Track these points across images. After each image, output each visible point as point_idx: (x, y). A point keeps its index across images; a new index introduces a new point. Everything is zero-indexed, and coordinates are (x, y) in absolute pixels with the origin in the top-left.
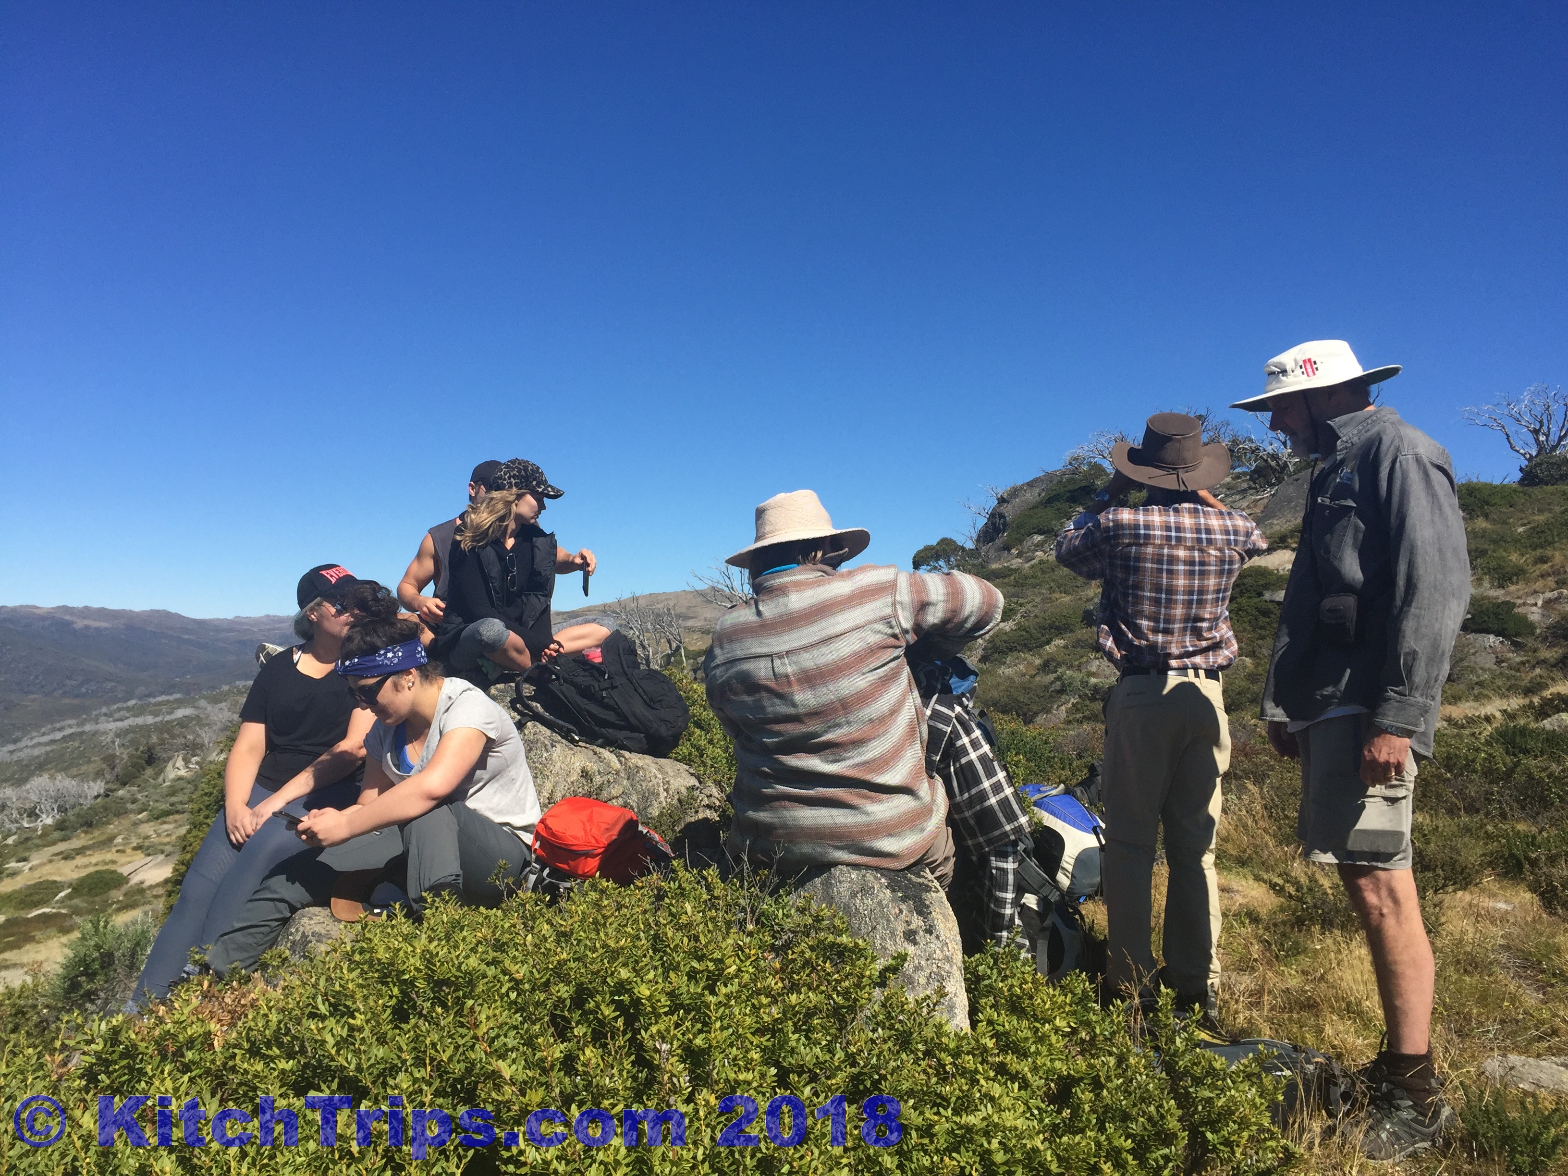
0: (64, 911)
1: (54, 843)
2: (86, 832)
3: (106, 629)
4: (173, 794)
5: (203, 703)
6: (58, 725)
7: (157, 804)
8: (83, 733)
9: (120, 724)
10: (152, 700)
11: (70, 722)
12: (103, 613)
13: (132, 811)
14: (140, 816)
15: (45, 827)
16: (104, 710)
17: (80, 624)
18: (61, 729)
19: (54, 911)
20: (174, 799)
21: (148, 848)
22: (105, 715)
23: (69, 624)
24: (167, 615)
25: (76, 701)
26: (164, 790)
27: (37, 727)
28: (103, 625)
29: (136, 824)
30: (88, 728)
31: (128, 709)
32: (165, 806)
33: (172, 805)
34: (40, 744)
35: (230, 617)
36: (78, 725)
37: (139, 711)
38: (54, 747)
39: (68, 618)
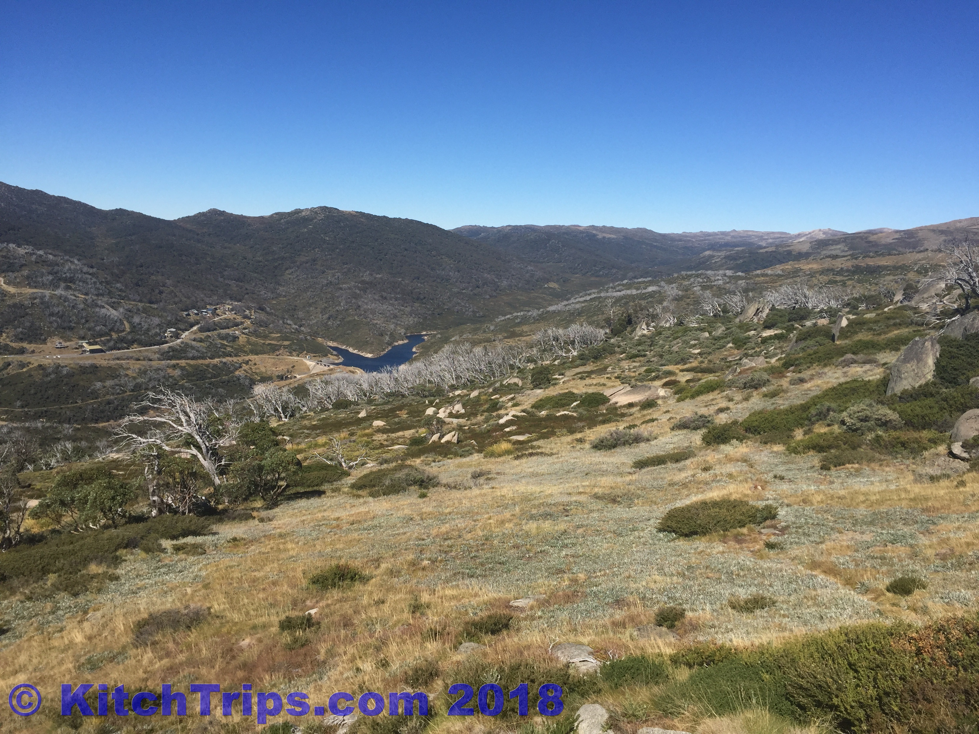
0: (575, 414)
1: (577, 367)
2: (593, 362)
3: (613, 239)
4: (639, 344)
5: (663, 284)
6: (588, 292)
7: (631, 350)
8: (600, 297)
9: (619, 294)
10: (636, 281)
11: (594, 291)
12: (612, 230)
13: (617, 353)
14: (621, 356)
15: (573, 357)
16: (611, 285)
17: (600, 236)
18: (590, 294)
19: (570, 413)
20: (640, 348)
21: (623, 378)
22: (612, 288)
23: (595, 235)
24: (645, 231)
25: (597, 279)
26: (635, 342)
27: (578, 292)
28: (613, 236)
29: (619, 360)
30: (602, 295)
31: (623, 285)
32: (635, 352)
33: (639, 351)
34: (579, 302)
35: (680, 232)
36: (598, 293)
37: (629, 287)
38: (586, 304)
39: (594, 232)
